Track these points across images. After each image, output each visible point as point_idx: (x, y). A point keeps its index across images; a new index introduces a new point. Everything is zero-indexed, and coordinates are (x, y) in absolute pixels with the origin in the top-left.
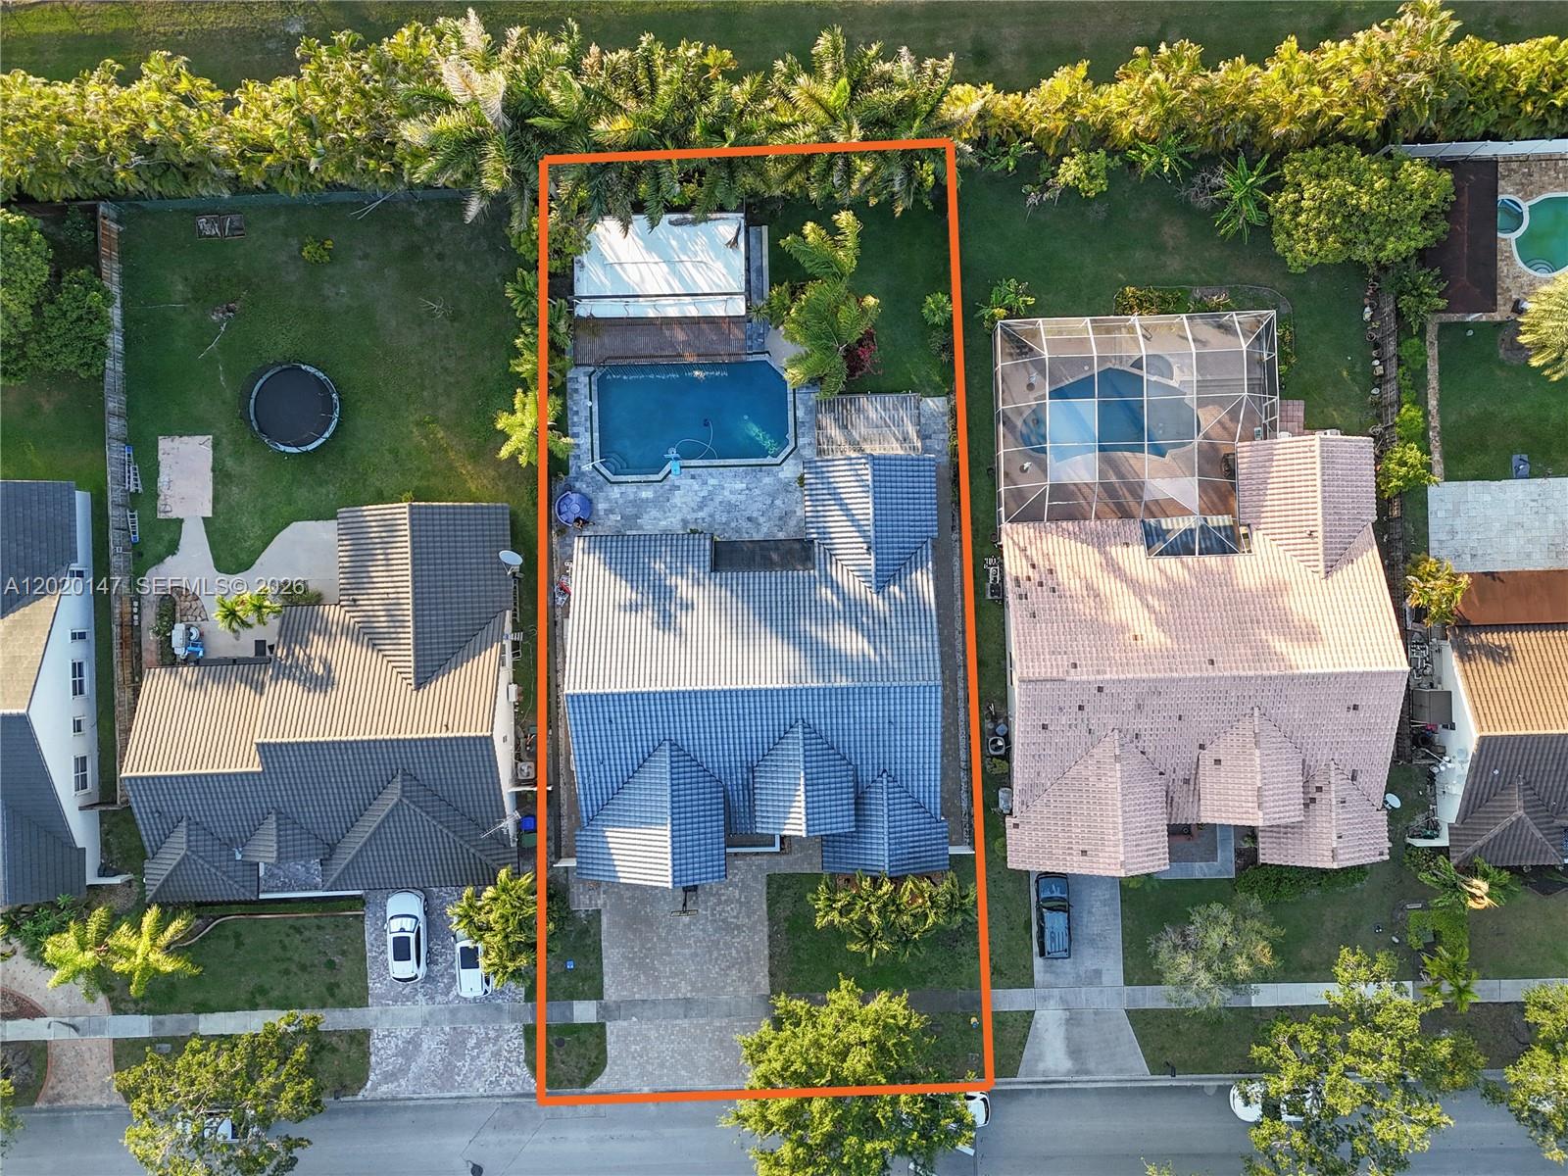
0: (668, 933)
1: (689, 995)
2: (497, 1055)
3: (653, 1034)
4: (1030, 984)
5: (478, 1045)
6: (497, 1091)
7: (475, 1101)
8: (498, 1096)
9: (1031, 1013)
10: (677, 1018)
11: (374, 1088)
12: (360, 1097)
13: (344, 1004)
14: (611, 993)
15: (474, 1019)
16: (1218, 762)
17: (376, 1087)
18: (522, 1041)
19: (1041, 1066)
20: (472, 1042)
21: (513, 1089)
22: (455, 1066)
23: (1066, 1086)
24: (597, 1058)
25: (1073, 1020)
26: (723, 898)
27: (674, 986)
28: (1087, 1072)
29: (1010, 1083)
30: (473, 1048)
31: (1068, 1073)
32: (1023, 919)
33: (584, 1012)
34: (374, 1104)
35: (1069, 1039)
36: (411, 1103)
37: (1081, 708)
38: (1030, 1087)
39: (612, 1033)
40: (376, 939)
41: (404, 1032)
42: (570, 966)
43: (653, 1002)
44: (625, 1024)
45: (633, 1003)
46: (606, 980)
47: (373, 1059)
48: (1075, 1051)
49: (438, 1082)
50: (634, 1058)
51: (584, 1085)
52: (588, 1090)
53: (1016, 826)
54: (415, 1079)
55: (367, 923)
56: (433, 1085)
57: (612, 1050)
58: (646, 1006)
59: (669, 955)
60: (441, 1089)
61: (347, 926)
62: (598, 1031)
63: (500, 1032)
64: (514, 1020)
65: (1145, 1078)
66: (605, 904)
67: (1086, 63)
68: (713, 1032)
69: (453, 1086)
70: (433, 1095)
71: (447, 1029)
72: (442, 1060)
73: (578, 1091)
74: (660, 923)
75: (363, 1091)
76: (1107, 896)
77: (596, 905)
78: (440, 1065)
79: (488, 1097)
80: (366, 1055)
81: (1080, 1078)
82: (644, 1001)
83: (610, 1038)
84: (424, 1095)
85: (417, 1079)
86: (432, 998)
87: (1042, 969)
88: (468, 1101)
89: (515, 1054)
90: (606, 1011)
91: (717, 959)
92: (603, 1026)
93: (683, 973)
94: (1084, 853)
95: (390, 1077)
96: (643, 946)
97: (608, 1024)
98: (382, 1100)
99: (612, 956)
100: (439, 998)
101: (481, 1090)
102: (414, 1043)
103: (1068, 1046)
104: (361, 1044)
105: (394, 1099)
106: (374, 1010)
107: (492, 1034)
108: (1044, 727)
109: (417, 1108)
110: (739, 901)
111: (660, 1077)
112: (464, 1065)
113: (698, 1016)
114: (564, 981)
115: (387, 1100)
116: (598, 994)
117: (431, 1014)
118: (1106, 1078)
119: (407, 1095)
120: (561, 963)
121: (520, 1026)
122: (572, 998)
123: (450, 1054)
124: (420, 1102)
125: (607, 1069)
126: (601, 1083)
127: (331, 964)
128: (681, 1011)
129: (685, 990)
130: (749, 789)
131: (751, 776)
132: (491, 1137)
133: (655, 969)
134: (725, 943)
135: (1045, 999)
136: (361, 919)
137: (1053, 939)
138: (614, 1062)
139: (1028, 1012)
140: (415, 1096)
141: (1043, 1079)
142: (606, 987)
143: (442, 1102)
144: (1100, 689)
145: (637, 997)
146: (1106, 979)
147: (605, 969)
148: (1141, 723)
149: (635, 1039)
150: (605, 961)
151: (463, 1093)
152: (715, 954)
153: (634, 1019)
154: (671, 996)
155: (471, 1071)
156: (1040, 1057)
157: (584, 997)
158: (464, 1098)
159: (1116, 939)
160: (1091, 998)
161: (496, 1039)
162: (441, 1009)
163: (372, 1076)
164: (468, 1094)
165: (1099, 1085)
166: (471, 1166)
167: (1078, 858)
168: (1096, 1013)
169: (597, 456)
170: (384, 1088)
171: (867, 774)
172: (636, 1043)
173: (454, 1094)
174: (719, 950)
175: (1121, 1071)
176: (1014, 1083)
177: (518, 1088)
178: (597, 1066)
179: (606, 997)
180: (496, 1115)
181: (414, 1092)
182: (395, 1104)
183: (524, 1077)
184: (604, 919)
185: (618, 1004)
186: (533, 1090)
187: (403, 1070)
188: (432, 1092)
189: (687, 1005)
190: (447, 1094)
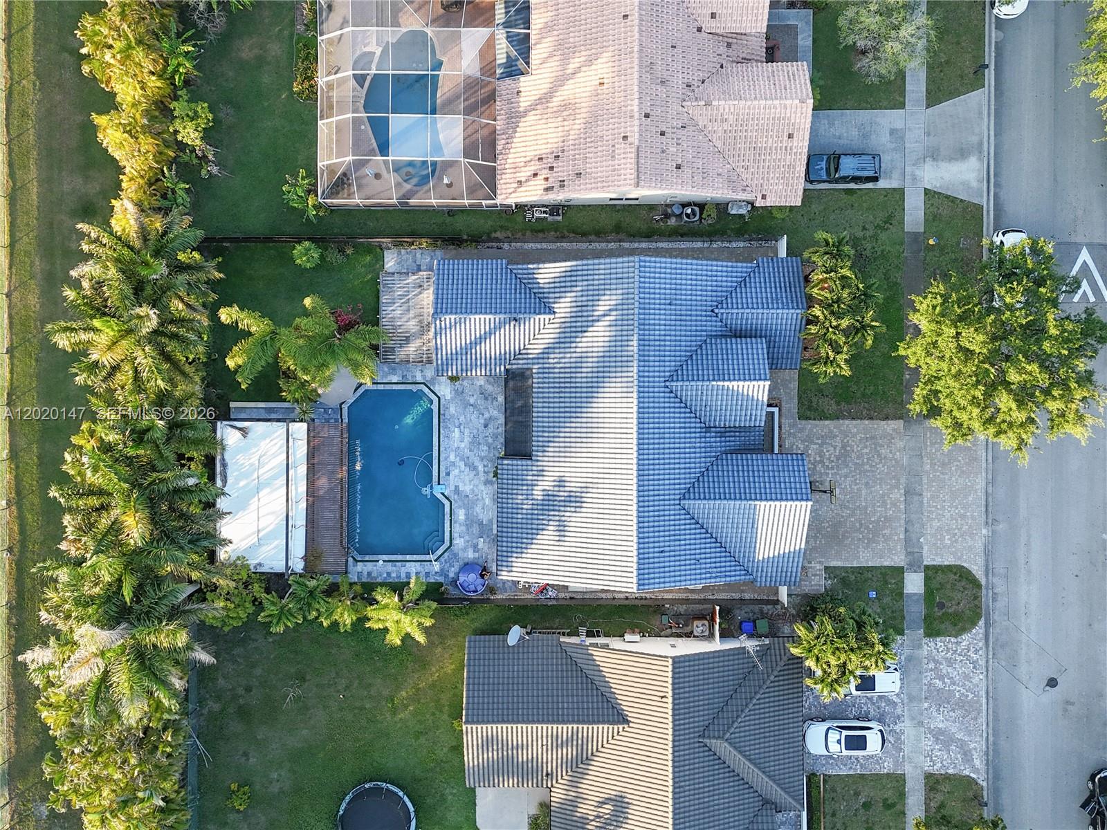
0: (848, 508)
1: (902, 491)
2: (950, 662)
3: (936, 524)
4: (901, 192)
5: (941, 678)
6: (982, 662)
7: (990, 682)
8: (987, 662)
9: (927, 192)
10: (922, 502)
11: (976, 771)
12: (984, 784)
13: (902, 795)
14: (899, 559)
15: (918, 681)
16: (713, 16)
17: (976, 770)
18: (938, 639)
19: (974, 184)
20: (938, 683)
21: (981, 648)
22: (959, 699)
23: (992, 162)
24: (955, 574)
25: (933, 155)
26: (818, 459)
27: (894, 504)
28: (981, 144)
29: (988, 212)
30: (944, 683)
31: (981, 160)
32: (843, 196)
33: (914, 584)
34: (991, 771)
35: (951, 159)
36: (991, 739)
37: (663, 134)
38: (992, 194)
39: (934, 560)
40: (845, 765)
41: (928, 743)
42: (873, 594)
43: (907, 523)
44: (926, 548)
45: (907, 541)
46: (886, 563)
47: (951, 771)
48: (961, 153)
49: (973, 714)
50: (956, 541)
51: (979, 586)
52: (983, 583)
53: (764, 197)
54: (970, 735)
55: (830, 772)
56: (975, 719)
57: (948, 560)
58: (910, 528)
59: (866, 508)
60: (979, 712)
61: (834, 790)
62: (931, 573)
63: (930, 658)
64: (920, 646)
65: (987, 92)
66: (820, 562)
67: (94, 115)
68: (935, 471)
69: (977, 702)
70: (985, 718)
71: (926, 705)
72: (953, 710)
73: (984, 591)
74: (838, 514)
75: (979, 781)
76: (826, 122)
77: (820, 570)
78: (958, 712)
79: (987, 671)
80: (947, 778)
81: (986, 149)
82: (906, 531)
83: (938, 561)
84: (984, 727)
85: (969, 733)
86: (899, 717)
87: (888, 181)
88: (991, 688)
89: (950, 646)
90: (914, 565)
91: (871, 466)
92: (927, 568)
93: (883, 496)
94: (790, 136)
95: (967, 757)
96: (858, 530)
97: (925, 563)
98: (987, 764)
99: (866, 558)
100: (899, 711)
101: (981, 677)
102: (938, 735)
103: (957, 160)
104: (937, 782)
105: (987, 754)
106: (908, 769)
107: (932, 665)
108: (678, 167)
109: (996, 734)
110: (821, 445)
111: (973, 518)
112: (958, 691)
113: (921, 485)
114: (887, 600)
115: (988, 760)
116: (899, 571)
117: (913, 719)
118: (986, 127)
119: (984, 742)
120: (870, 603)
121: (925, 641)
122: (901, 594)
123: (948, 703)
124: (990, 731)
125: (965, 565)
126: (977, 570)
127: (867, 806)
128: (916, 498)
129: (898, 495)
130: (725, 431)
131: (713, 430)
132: (1023, 670)
133: (878, 521)
134: (858, 458)
135: (914, 179)
136: (827, 778)
137: (863, 169)
138: (960, 559)
139: (926, 194)
140: (985, 735)
141: (985, 182)
142: (892, 564)
143: (991, 711)
144: (647, 116)
145: (902, 536)
146: (898, 125)
147: (877, 564)
148: (678, 81)
149: (940, 540)
150: (870, 564)
151: (983, 693)
152: (867, 467)
153: (922, 540)
154: (902, 507)
155: (964, 685)
156: (965, 184)
157: (901, 582)
158: (987, 693)
159: (864, 115)
160: (915, 141)
161: (936, 662)
162: (909, 710)
163: (966, 772)
164: (984, 688)
165: (992, 133)
166: (1048, 688)
167: (795, 142)
168: (928, 134)
169: (427, 557)
170: (977, 763)
171: (714, 326)
172: (942, 539)
173: (984, 701)
174: (863, 464)
175: (980, 113)
176: (988, 207)
177: (981, 644)
178: (962, 574)
179: (902, 564)
180: (1004, 664)
181: (981, 736)
182: (991, 753)
183: (971, 639)
184: (833, 563)
185: (909, 554)
186: (982, 631)
187: (962, 745)
188: (982, 720)
189: (910, 493)
190: (984, 706)
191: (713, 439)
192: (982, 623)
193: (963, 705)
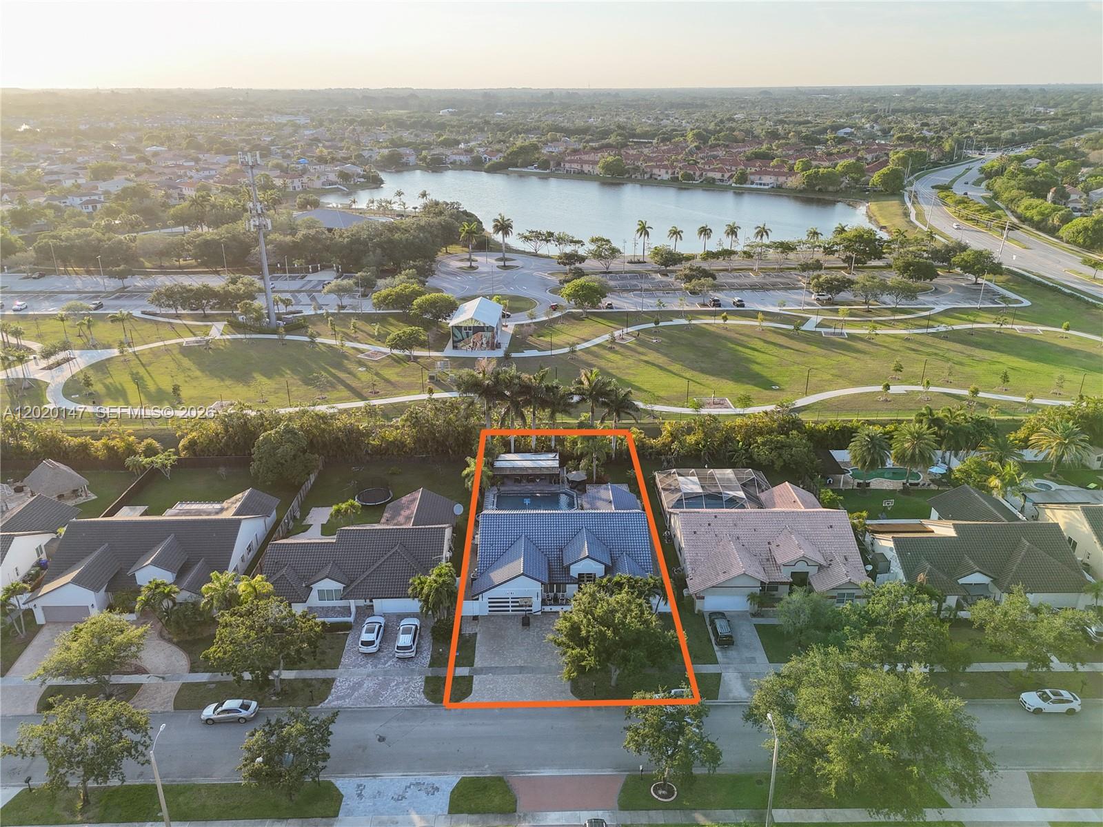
0: (513, 641)
1: (523, 665)
2: (406, 689)
3: (501, 680)
4: (715, 662)
5: (397, 685)
6: (404, 704)
7: (389, 708)
8: (404, 707)
9: (720, 674)
10: (515, 674)
11: (329, 703)
12: (319, 707)
13: (324, 668)
14: (478, 663)
15: (398, 674)
17: (332, 701)
18: (423, 683)
19: (731, 695)
20: (393, 684)
21: (413, 703)
22: (381, 693)
24: (466, 690)
25: (745, 677)
27: (514, 661)
29: (715, 702)
30: (393, 686)
33: (462, 671)
34: (327, 709)
35: (744, 684)
36: (350, 709)
37: (709, 525)
38: (727, 704)
39: (477, 680)
40: (356, 638)
41: (355, 679)
43: (502, 667)
44: (485, 676)
45: (491, 668)
46: (476, 659)
47: (333, 690)
48: (748, 689)
49: (369, 701)
50: (488, 690)
51: (457, 701)
53: (691, 579)
55: (350, 636)
56: (365, 701)
57: (475, 686)
58: (498, 669)
59: (512, 649)
60: (369, 703)
61: (338, 638)
62: (468, 679)
63: (411, 680)
64: (420, 675)
66: (480, 631)
68: (536, 679)
69: (377, 702)
71: (380, 678)
72: (374, 691)
74: (509, 637)
75: (322, 704)
76: (749, 630)
77: (475, 631)
78: (372, 694)
79: (397, 707)
80: (330, 688)
82: (497, 667)
83: (475, 682)
84: (359, 706)
85: (356, 699)
86: (376, 666)
87: (721, 657)
88: (385, 709)
89: (418, 688)
90: (475, 672)
92: (472, 677)
93: (520, 656)
95: (338, 698)
96: (498, 646)
97: (475, 676)
98: (333, 708)
99: (481, 651)
100: (379, 666)
101: (394, 704)
102: (360, 684)
103: (744, 686)
104: (328, 684)
105: (340, 707)
106: (341, 670)
107: (406, 680)
108: (695, 533)
109: (352, 712)
111: (504, 698)
112: (386, 694)
113: (527, 673)
115: (336, 708)
116: (471, 664)
117: (373, 672)
119: (348, 706)
121: (423, 677)
123: (380, 688)
124: (354, 709)
125: (472, 695)
126: (468, 700)
127: (323, 652)
128: (518, 671)
129: (520, 663)
131: (561, 553)
132: (394, 724)
133: (504, 655)
134: (544, 645)
135: (726, 668)
136: (346, 635)
137: (721, 627)
138: (476, 692)
139: (718, 673)
141: (734, 700)
142: (476, 661)
143: (370, 709)
144: (716, 517)
145: (493, 666)
146: (758, 660)
147: (476, 655)
148: (739, 532)
150: (476, 652)
151: (382, 705)
152: (538, 650)
153: (490, 674)
154: (513, 665)
155: (390, 695)
156: (730, 691)
157: (465, 666)
160: (750, 667)
161: (408, 682)
162: (379, 671)
163: (330, 698)
164: (385, 706)
166: (378, 737)
168: (756, 673)
170: (335, 703)
171: (616, 553)
172: (490, 684)
173: (377, 706)
174: (540, 648)
176: (717, 702)
177: (416, 703)
178: (466, 693)
179: (475, 666)
180: (401, 714)
181: (353, 705)
182: (340, 710)
183: (421, 699)
184: (478, 636)
185: (482, 669)
186: (425, 704)
187: (349, 696)
188: (364, 705)
189: (521, 669)
190: (372, 706)
191: (556, 553)
192: (431, 703)
193: (377, 694)
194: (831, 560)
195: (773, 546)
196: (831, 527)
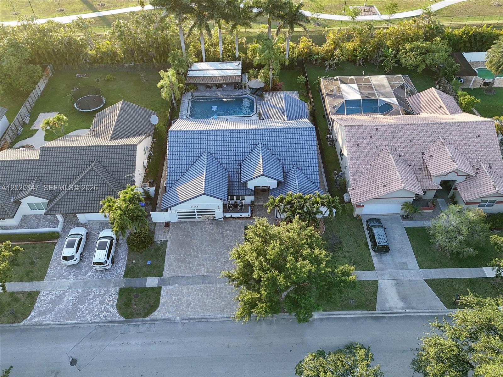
0: (198, 249)
1: (205, 274)
2: (102, 303)
3: (185, 292)
4: (372, 268)
5: (94, 298)
6: (98, 320)
7: (84, 325)
8: (97, 323)
9: (376, 281)
10: (198, 284)
11: (31, 319)
12: (22, 324)
13: (31, 280)
14: (167, 273)
15: (95, 286)
16: (431, 156)
17: (34, 318)
18: (117, 295)
19: (387, 305)
20: (91, 296)
21: (106, 319)
22: (79, 308)
23: (403, 315)
24: (154, 303)
25: (399, 284)
26: (224, 235)
27: (198, 270)
28: (413, 308)
29: (373, 314)
30: (91, 299)
31: (403, 309)
32: (364, 242)
33: (152, 282)
34: (28, 327)
35: (399, 293)
36: (48, 327)
37: (371, 137)
38: (384, 315)
39: (164, 291)
40: (59, 252)
41: (57, 292)
42: (149, 263)
43: (187, 277)
44: (172, 287)
45: (177, 278)
46: (165, 268)
47: (36, 305)
48: (403, 298)
49: (67, 316)
50: (174, 303)
51: (145, 316)
52: (147, 319)
53: (353, 189)
54: (55, 314)
55: (57, 245)
56: (64, 317)
57: (163, 299)
58: (184, 279)
59: (197, 257)
60: (67, 319)
61: (47, 247)
62: (157, 291)
63: (106, 292)
64: (115, 286)
65: (445, 310)
66: (170, 238)
68: (216, 290)
69: (74, 318)
70: (62, 322)
71: (80, 290)
72: (73, 305)
73: (141, 319)
74: (195, 244)
75: (25, 321)
76: (400, 233)
77: (166, 238)
78: (71, 308)
79: (92, 323)
80: (34, 303)
81: (410, 311)
82: (183, 277)
83: (163, 294)
84: (57, 323)
85: (56, 314)
86: (77, 277)
87: (377, 262)
88: (80, 325)
89: (112, 302)
90: (163, 282)
91: (220, 259)
92: (160, 288)
93: (203, 265)
95: (41, 314)
96: (185, 254)
97: (163, 287)
98: (33, 325)
99: (170, 258)
100: (80, 277)
101: (89, 320)
102: (61, 298)
103: (399, 296)
104: (33, 297)
105: (40, 325)
106: (46, 282)
107: (102, 292)
108: (358, 145)
109: (50, 329)
110: (231, 236)
111: (187, 311)
112: (83, 307)
113: (208, 283)
114: (145, 269)
115: (36, 325)
116: (160, 274)
117: (74, 284)
118: (424, 311)
119: (48, 323)
120: (145, 261)
121: (118, 289)
122: (147, 276)
123: (78, 302)
124: (53, 326)
125: (159, 308)
126: (155, 315)
127: (33, 263)
128: (201, 281)
129: (203, 272)
130: (239, 173)
131: (239, 167)
132: (87, 343)
133: (189, 263)
134: (225, 252)
135: (382, 275)
136: (55, 244)
137: (379, 237)
138: (163, 305)
139: (375, 281)
140: (52, 323)
141: (390, 311)
142: (165, 271)
143: (66, 326)
144: (377, 129)
145: (179, 275)
146: (410, 266)
147: (166, 263)
148: (397, 144)
149: (176, 294)
150: (166, 260)
151: (79, 321)
152: (219, 257)
153: (176, 285)
154: (197, 274)
155: (86, 310)
156: (386, 301)
157: (154, 276)
158: (78, 324)
159: (409, 249)
160: (403, 274)
161: (104, 295)
162: (80, 282)
163: (33, 313)
164: (81, 322)
165: (421, 314)
166: (71, 359)
168: (409, 280)
170: (36, 319)
171: (288, 167)
172: (176, 296)
173: (73, 322)
174: (221, 255)
175: (431, 307)
176: (375, 314)
177: (109, 318)
178: (154, 306)
179: (164, 276)
180: (94, 332)
181: (52, 321)
182: (40, 327)
183: (114, 313)
184: (169, 244)
185: (169, 279)
186: (117, 319)
187: (50, 310)
188: (62, 321)
189: (204, 279)
190: (70, 322)
191: (236, 167)
192: (122, 319)
193: (75, 308)
194: (478, 169)
195: (426, 157)
196: (479, 136)
